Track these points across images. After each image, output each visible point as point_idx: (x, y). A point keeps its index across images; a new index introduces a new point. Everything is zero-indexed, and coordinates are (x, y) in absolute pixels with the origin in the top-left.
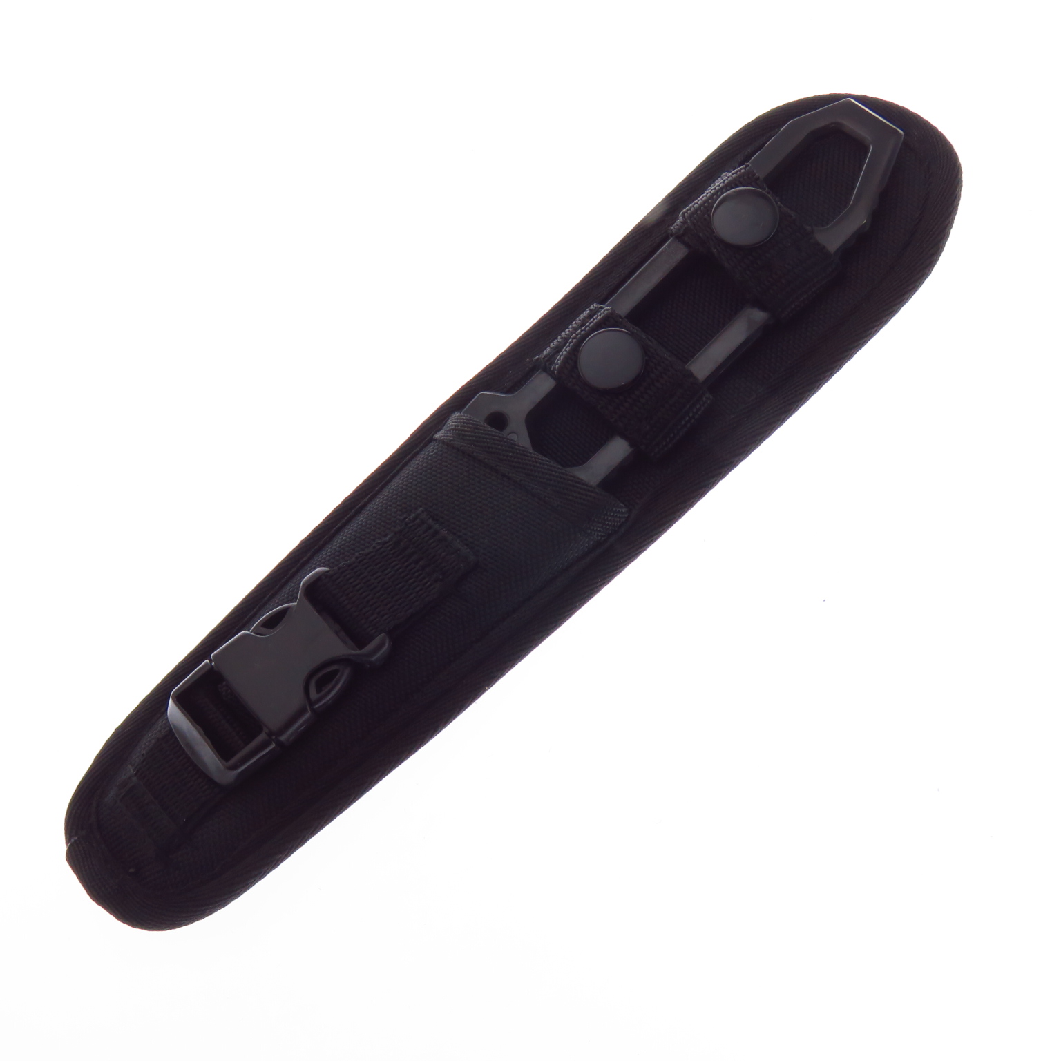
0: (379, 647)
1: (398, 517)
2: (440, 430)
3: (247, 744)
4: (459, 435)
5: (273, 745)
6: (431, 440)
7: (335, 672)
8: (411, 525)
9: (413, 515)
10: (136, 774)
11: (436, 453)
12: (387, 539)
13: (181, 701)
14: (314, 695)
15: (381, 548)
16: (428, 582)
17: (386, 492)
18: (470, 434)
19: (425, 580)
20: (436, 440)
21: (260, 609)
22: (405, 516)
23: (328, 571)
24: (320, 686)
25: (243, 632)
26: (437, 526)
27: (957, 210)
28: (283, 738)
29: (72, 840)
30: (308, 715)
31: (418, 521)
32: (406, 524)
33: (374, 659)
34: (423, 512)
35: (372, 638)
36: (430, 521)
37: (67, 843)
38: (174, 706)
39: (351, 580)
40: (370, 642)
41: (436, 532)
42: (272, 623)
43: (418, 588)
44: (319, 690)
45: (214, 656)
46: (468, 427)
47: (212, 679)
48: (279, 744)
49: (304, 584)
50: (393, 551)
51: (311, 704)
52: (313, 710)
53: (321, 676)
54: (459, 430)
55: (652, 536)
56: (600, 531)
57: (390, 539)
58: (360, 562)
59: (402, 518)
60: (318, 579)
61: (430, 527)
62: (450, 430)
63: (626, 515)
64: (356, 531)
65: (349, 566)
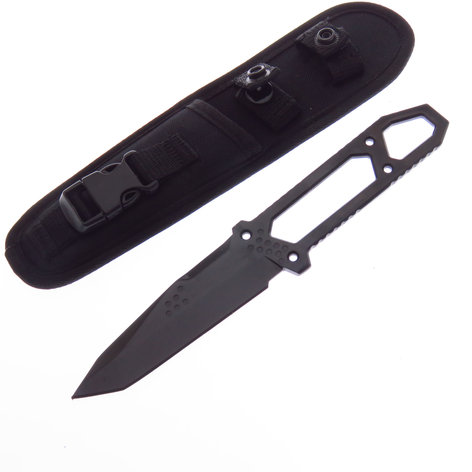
0: (154, 185)
1: (167, 135)
2: (189, 104)
3: (93, 217)
4: (197, 107)
5: (104, 219)
6: (185, 108)
7: (134, 193)
8: (172, 139)
9: (173, 136)
10: (41, 223)
11: (186, 113)
12: (161, 143)
13: (67, 195)
14: (124, 201)
15: (159, 146)
16: (177, 163)
17: (162, 125)
18: (202, 107)
19: (176, 162)
20: (187, 108)
21: (102, 165)
22: (170, 135)
23: (136, 152)
24: (127, 198)
25: (97, 171)
26: (183, 141)
27: (411, 55)
28: (108, 217)
29: (9, 247)
30: (120, 209)
31: (176, 138)
32: (171, 138)
33: (151, 190)
34: (178, 135)
35: (151, 182)
36: (181, 139)
37: (6, 248)
38: (64, 197)
39: (146, 157)
40: (150, 183)
41: (183, 144)
42: (110, 169)
43: (173, 165)
44: (126, 200)
45: (83, 179)
46: (202, 104)
47: (81, 189)
48: (107, 219)
49: (125, 156)
50: (164, 148)
51: (123, 204)
52: (123, 208)
53: (128, 193)
54: (197, 105)
55: (270, 161)
56: (250, 154)
57: (163, 144)
58: (150, 150)
59: (169, 136)
60: (132, 155)
61: (180, 141)
62: (194, 105)
63: (262, 150)
64: (148, 139)
65: (145, 151)
